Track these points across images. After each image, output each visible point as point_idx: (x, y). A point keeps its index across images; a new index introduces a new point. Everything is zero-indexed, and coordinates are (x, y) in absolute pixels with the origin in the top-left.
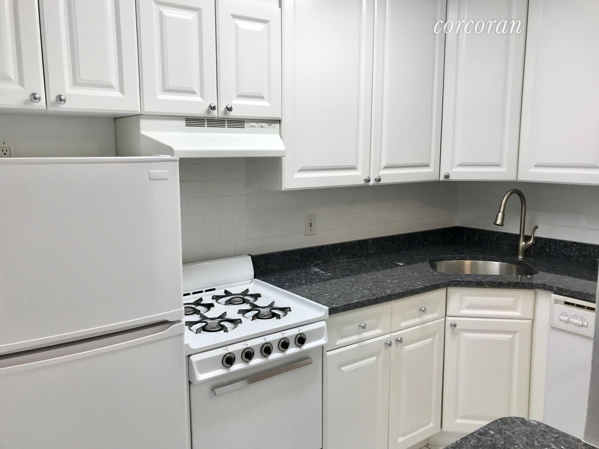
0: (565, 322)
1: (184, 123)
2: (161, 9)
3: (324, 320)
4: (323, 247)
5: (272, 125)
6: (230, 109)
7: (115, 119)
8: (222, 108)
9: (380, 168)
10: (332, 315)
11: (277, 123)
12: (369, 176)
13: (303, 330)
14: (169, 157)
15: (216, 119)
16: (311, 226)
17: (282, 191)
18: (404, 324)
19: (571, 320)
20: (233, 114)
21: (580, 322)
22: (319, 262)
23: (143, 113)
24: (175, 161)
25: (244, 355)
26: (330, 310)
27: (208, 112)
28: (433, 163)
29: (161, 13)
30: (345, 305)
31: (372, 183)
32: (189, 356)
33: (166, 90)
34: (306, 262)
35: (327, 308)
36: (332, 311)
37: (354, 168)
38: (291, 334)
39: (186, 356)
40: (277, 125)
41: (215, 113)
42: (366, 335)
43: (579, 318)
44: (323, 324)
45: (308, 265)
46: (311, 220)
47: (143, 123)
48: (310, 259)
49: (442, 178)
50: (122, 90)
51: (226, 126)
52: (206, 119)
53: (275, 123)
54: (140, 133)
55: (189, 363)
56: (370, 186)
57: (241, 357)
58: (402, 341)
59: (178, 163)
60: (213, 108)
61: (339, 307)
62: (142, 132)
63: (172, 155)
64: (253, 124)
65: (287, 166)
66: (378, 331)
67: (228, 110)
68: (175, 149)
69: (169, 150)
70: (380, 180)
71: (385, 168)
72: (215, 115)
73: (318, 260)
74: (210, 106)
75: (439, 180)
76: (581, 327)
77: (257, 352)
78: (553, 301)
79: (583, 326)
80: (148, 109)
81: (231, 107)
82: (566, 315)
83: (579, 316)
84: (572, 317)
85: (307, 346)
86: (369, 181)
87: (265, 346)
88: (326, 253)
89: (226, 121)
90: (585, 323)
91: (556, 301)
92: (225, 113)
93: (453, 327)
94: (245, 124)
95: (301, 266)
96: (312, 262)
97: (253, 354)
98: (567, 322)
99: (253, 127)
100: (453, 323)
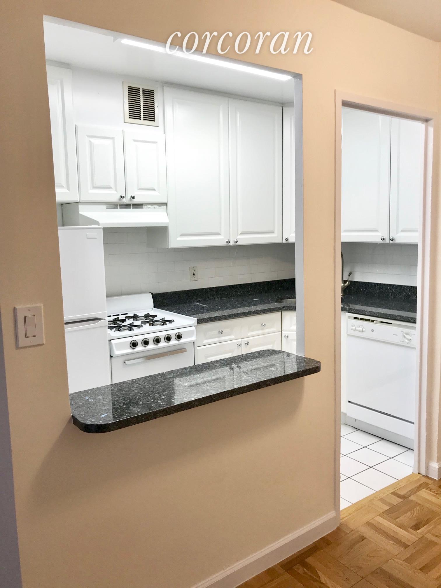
0: (354, 330)
1: (105, 206)
2: (91, 140)
3: (194, 326)
4: (203, 289)
5: (161, 207)
6: (133, 198)
7: (62, 204)
8: (129, 197)
9: (237, 234)
10: (199, 324)
11: (164, 205)
12: (229, 239)
13: (180, 331)
14: (97, 226)
15: (125, 204)
16: (194, 274)
17: (169, 249)
18: (250, 334)
19: (357, 328)
20: (135, 201)
21: (361, 329)
22: (200, 300)
23: (80, 201)
24: (100, 228)
25: (143, 343)
26: (198, 320)
27: (120, 199)
28: (277, 230)
29: (90, 142)
30: (208, 318)
31: (232, 243)
32: (110, 340)
33: (94, 187)
34: (191, 299)
35: (196, 319)
36: (200, 321)
37: (219, 234)
38: (173, 333)
39: (109, 340)
40: (165, 207)
41: (124, 200)
42: (223, 338)
43: (361, 327)
44: (194, 328)
45: (192, 301)
46: (194, 271)
47: (81, 207)
48: (194, 297)
49: (284, 241)
50: (68, 188)
51: (131, 208)
52: (118, 204)
53: (163, 205)
54: (79, 213)
55: (110, 344)
56: (230, 246)
57: (141, 344)
58: (249, 344)
59: (102, 229)
60: (123, 197)
61: (204, 319)
62: (80, 213)
63: (99, 225)
64: (149, 206)
65: (172, 232)
66: (232, 337)
67: (132, 198)
68: (100, 222)
69: (97, 223)
70: (237, 242)
71: (241, 234)
72: (124, 201)
73: (199, 298)
74: (121, 196)
75: (282, 242)
76: (361, 332)
77: (151, 342)
78: (347, 317)
79: (363, 331)
80: (83, 199)
81: (134, 196)
82: (354, 326)
83: (361, 325)
84: (357, 326)
85: (182, 341)
86: (229, 242)
87: (156, 338)
88: (205, 293)
89: (131, 205)
90: (364, 330)
91: (349, 317)
92: (131, 200)
93: (287, 338)
94: (144, 206)
95: (187, 302)
96: (196, 299)
97: (149, 342)
98: (355, 330)
99: (149, 208)
100: (286, 335)
